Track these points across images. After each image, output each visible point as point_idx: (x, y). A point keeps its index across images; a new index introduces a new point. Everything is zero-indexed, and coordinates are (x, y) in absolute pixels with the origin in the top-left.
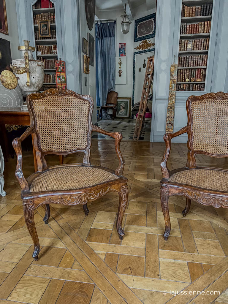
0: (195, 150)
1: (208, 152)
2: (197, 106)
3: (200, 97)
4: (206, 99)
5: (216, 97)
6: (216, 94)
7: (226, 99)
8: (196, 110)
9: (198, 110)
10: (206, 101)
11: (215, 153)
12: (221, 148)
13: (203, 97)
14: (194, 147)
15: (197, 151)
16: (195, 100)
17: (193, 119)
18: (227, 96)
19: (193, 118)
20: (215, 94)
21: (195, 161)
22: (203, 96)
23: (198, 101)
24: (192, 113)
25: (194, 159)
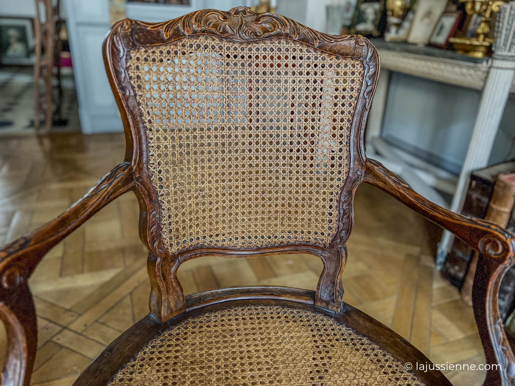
0: (173, 250)
1: (220, 244)
2: (154, 69)
3: (162, 30)
4: (190, 37)
5: (230, 31)
6: (226, 15)
7: (263, 40)
8: (155, 87)
9: (163, 87)
10: (191, 46)
11: (243, 243)
12: (263, 225)
13: (178, 30)
14: (167, 241)
15: (181, 253)
16: (144, 44)
17: (145, 127)
18: (268, 26)
19: (147, 125)
20: (225, 18)
21: (178, 289)
22: (175, 22)
23: (158, 47)
24: (139, 104)
25: (174, 284)
